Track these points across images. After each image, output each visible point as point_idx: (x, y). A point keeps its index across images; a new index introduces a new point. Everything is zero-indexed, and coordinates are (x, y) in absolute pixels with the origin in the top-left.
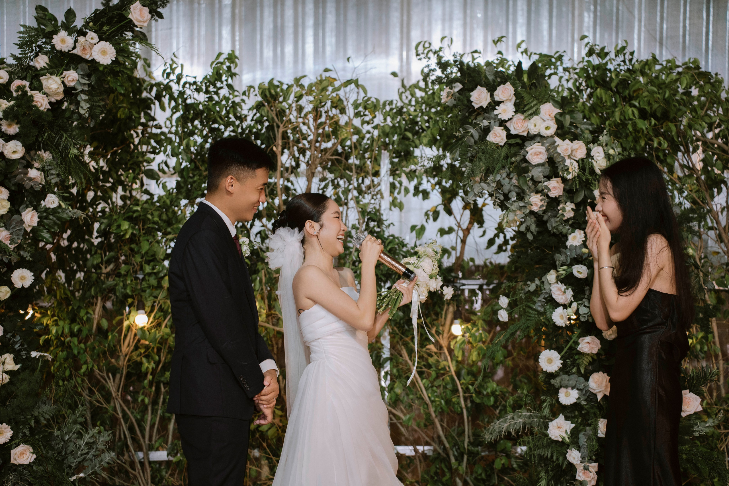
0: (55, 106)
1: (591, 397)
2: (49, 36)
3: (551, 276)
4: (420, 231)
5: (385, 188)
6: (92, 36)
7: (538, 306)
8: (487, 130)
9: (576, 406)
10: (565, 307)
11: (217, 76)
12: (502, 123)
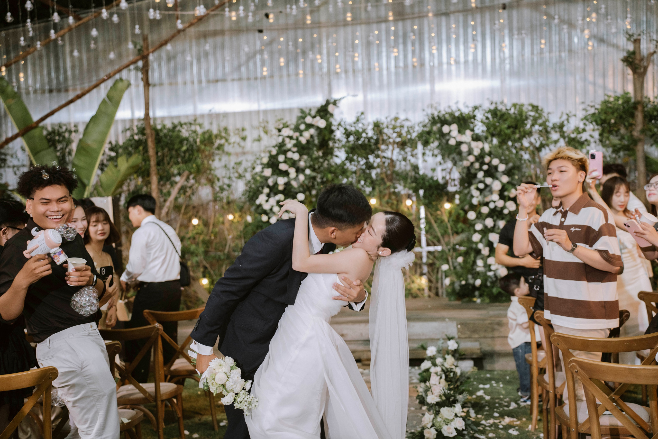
0: (308, 141)
1: (486, 227)
2: (304, 118)
3: (473, 188)
4: (434, 170)
5: (420, 156)
6: (318, 118)
7: (468, 198)
8: (448, 140)
9: (482, 230)
10: (477, 197)
11: (358, 120)
12: (454, 138)
